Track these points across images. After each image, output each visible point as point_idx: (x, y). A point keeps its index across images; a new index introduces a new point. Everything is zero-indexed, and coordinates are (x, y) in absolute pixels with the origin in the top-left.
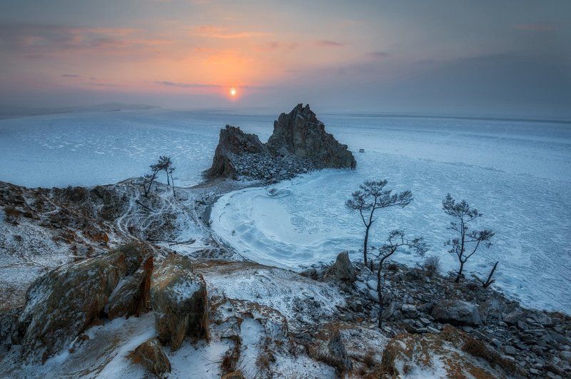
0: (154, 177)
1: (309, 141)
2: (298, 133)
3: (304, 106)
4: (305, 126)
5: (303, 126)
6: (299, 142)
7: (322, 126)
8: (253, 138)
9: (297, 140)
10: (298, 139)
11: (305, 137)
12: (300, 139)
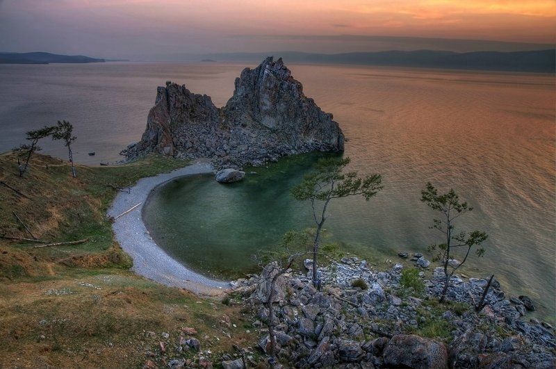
0: (33, 148)
1: (282, 107)
2: (266, 96)
3: (275, 60)
4: (276, 86)
5: (272, 86)
6: (268, 108)
7: (300, 88)
8: (204, 101)
9: (264, 104)
10: (267, 103)
11: (276, 100)
12: (268, 103)
